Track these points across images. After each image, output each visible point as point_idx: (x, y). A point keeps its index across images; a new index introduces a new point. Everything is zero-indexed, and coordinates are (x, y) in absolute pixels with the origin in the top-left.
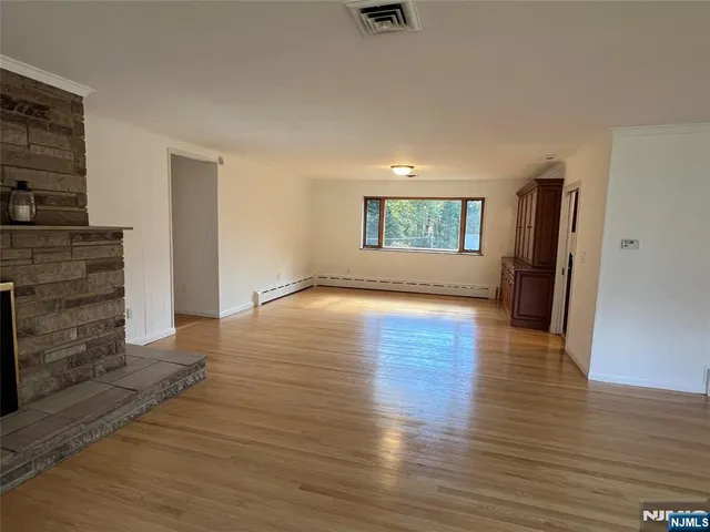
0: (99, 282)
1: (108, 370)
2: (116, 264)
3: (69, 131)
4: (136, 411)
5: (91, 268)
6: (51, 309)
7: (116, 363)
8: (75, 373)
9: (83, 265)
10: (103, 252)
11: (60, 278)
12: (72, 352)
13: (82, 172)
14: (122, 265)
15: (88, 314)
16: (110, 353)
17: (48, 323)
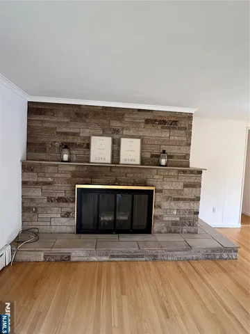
0: (188, 193)
1: (188, 232)
2: (197, 185)
3: (185, 129)
4: (189, 256)
5: (186, 186)
6: (167, 200)
7: (193, 231)
8: (174, 228)
9: (182, 184)
10: (192, 180)
11: (172, 188)
12: (174, 219)
13: (189, 145)
14: (200, 186)
15: (182, 205)
16: (190, 225)
17: (165, 205)
